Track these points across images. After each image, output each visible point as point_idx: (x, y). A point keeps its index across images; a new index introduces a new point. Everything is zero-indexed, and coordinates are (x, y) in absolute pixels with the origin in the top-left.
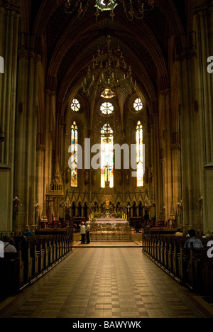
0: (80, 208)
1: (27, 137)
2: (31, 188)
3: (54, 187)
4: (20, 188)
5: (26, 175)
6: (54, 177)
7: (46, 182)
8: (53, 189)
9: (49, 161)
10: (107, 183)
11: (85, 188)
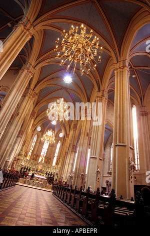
0: (25, 168)
1: (16, 127)
2: (8, 150)
3: (19, 154)
4: (3, 148)
5: (8, 143)
6: (21, 150)
7: (17, 152)
8: (19, 155)
9: (21, 143)
10: (42, 160)
11: (32, 161)
